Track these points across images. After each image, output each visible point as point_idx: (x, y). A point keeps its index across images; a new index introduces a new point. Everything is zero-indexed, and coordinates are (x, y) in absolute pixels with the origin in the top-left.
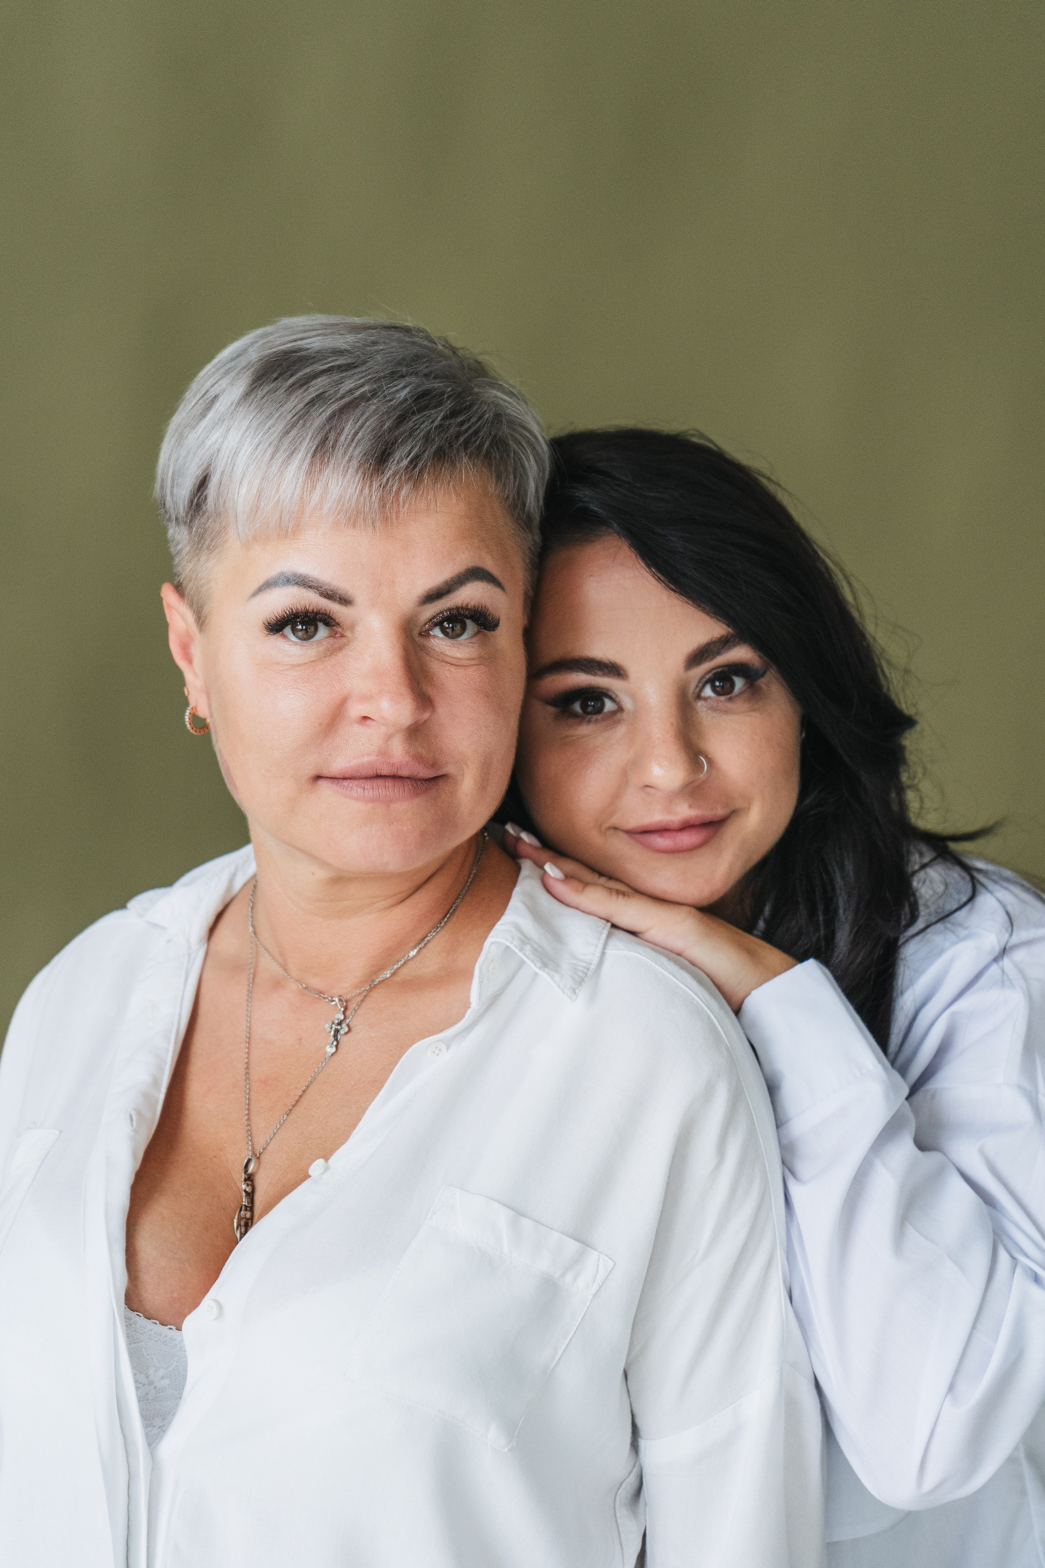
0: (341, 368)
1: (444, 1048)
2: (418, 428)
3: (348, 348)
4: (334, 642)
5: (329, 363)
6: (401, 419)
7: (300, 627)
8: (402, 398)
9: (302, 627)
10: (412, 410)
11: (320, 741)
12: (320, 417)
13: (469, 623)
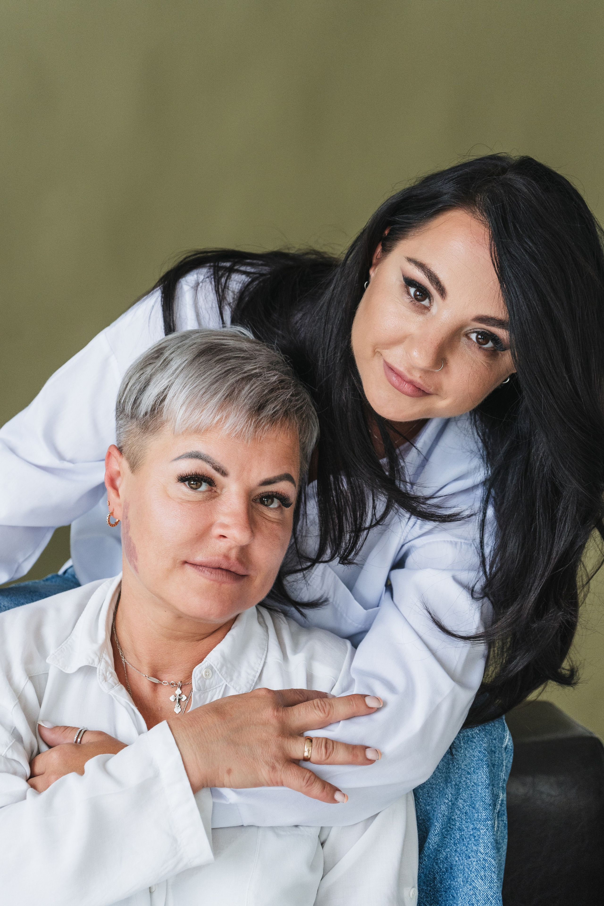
0: (243, 358)
2: (279, 397)
3: (247, 349)
4: (211, 494)
5: (237, 354)
6: (272, 391)
7: (193, 483)
8: (273, 380)
9: (194, 483)
10: (278, 387)
11: (193, 543)
12: (232, 379)
13: (276, 500)
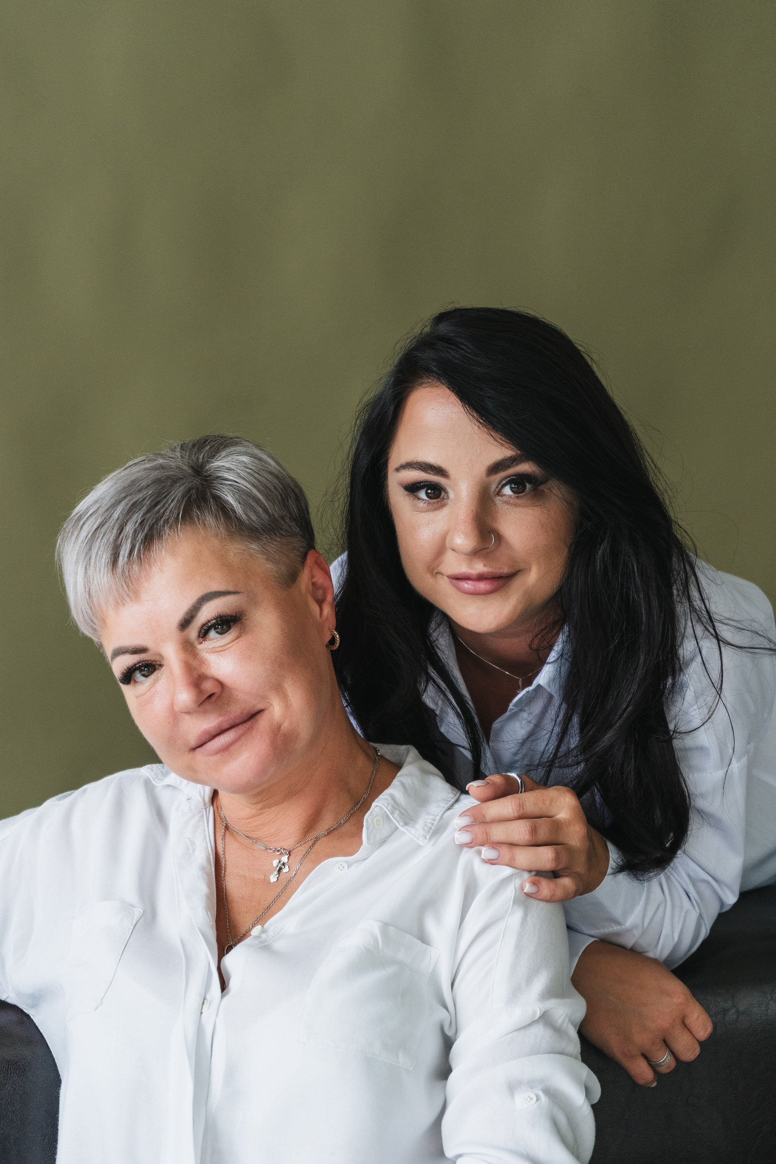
1: (346, 866)
